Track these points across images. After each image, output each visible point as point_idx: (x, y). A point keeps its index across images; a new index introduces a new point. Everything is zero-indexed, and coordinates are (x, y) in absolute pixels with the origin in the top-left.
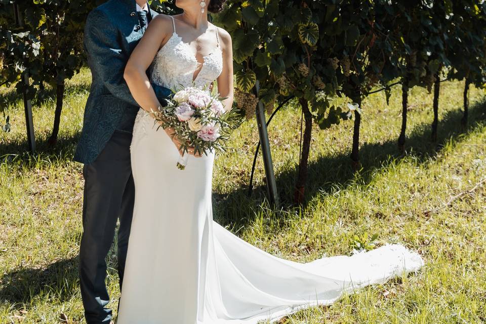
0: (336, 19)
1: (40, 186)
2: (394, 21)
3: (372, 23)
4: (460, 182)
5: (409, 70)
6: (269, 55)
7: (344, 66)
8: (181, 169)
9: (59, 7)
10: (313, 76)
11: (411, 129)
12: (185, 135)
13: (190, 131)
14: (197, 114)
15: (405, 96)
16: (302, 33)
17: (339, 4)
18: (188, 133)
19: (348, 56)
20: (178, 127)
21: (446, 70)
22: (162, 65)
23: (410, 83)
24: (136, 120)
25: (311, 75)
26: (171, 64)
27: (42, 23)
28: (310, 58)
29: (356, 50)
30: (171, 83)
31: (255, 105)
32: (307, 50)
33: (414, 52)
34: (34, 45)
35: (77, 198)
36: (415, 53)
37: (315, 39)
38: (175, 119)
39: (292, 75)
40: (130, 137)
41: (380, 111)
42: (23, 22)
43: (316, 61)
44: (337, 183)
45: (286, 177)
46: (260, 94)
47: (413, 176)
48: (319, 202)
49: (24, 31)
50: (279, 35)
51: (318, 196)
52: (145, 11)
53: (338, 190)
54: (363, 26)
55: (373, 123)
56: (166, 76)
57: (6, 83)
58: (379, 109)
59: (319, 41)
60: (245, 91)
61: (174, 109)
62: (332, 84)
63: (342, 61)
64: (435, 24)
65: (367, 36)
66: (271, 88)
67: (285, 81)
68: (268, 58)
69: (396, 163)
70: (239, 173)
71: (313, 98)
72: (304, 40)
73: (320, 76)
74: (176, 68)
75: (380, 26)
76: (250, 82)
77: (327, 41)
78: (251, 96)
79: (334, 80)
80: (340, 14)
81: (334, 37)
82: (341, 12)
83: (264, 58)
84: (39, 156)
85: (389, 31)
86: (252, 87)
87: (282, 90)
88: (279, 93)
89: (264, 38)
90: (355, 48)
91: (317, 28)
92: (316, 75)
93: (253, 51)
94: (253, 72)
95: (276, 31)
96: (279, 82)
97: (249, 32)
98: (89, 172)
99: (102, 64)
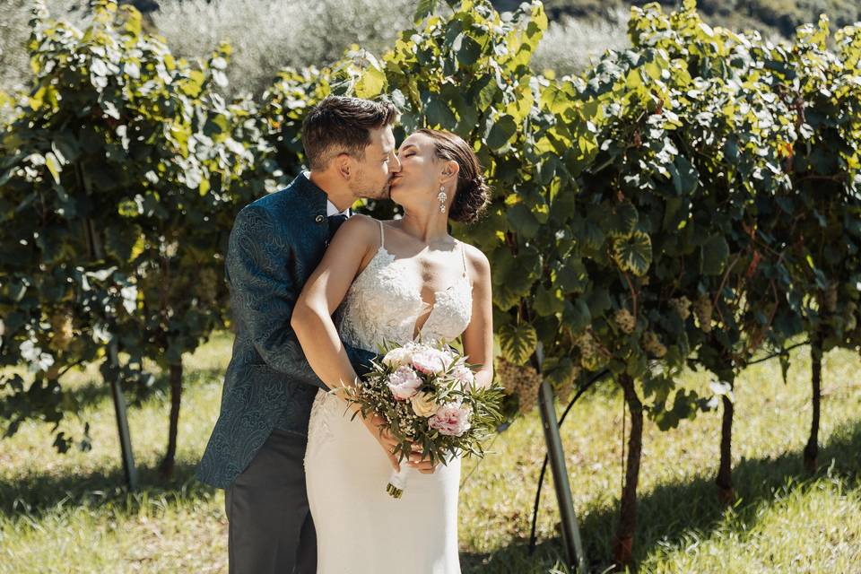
0: (682, 224)
1: (150, 547)
2: (793, 228)
3: (751, 231)
5: (823, 319)
6: (559, 294)
7: (700, 313)
8: (396, 497)
9: (168, 222)
10: (644, 331)
11: (827, 431)
12: (404, 425)
13: (415, 417)
14: (428, 384)
15: (816, 368)
16: (621, 252)
17: (688, 195)
18: (411, 421)
19: (708, 294)
20: (392, 410)
22: (357, 307)
23: (825, 343)
24: (313, 412)
25: (639, 330)
26: (374, 304)
27: (136, 251)
28: (638, 298)
29: (723, 283)
30: (373, 342)
31: (536, 388)
32: (629, 283)
33: (832, 284)
34: (126, 292)
35: (217, 566)
36: (834, 287)
37: (645, 262)
39: (604, 331)
40: (303, 442)
41: (768, 400)
42: (103, 251)
43: (648, 305)
44: (692, 529)
45: (597, 522)
46: (544, 367)
47: (835, 515)
48: (660, 564)
49: (105, 267)
50: (577, 255)
51: (658, 553)
52: (343, 216)
53: (694, 541)
54: (735, 237)
55: (756, 422)
56: (365, 328)
57: (79, 362)
58: (767, 396)
59: (652, 265)
60: (517, 361)
61: (384, 378)
62: (680, 347)
63: (696, 304)
65: (742, 255)
66: (566, 356)
67: (591, 342)
68: (557, 299)
69: (803, 490)
70: (510, 516)
71: (644, 373)
72: (624, 264)
73: (656, 332)
74: (383, 311)
75: (768, 236)
76: (526, 344)
77: (668, 267)
78: (528, 371)
79: (683, 339)
80: (691, 215)
81: (680, 258)
82: (692, 210)
83: (549, 301)
84: (145, 495)
85: (784, 245)
86: (530, 355)
87: (586, 359)
88: (580, 365)
89: (549, 262)
90: (720, 278)
91: (649, 241)
92: (648, 330)
93: (530, 286)
94: (530, 326)
95: (571, 248)
96: (579, 345)
97: (521, 252)
98: (234, 506)
99: (255, 308)
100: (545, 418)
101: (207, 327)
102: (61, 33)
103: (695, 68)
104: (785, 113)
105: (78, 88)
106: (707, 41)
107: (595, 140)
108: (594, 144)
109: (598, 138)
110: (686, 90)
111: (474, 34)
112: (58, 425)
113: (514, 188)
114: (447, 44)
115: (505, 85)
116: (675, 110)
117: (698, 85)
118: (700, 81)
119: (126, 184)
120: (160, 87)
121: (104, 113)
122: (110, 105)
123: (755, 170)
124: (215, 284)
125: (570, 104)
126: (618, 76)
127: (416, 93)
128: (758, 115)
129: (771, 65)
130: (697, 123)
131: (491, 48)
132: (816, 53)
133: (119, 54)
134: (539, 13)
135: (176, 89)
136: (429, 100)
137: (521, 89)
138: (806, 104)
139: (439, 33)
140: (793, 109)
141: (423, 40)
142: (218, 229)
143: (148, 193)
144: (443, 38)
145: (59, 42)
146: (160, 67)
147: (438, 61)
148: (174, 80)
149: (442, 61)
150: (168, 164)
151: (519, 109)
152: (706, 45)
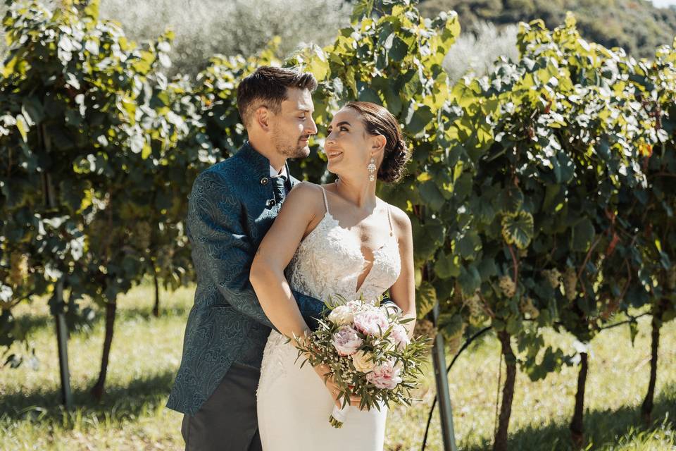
0: (559, 207)
2: (645, 216)
3: (612, 217)
5: (664, 294)
6: (456, 260)
10: (521, 296)
12: (346, 376)
13: (355, 372)
14: (367, 344)
15: (656, 336)
16: (508, 228)
20: (336, 364)
22: (307, 263)
23: (665, 315)
24: (266, 351)
26: (324, 261)
29: (586, 260)
30: (323, 293)
31: (431, 339)
32: (513, 255)
33: (672, 266)
34: (74, 243)
36: (674, 268)
37: (527, 237)
38: (331, 351)
39: (489, 294)
40: (256, 375)
42: (58, 202)
43: (525, 274)
46: (439, 322)
49: (59, 215)
50: (473, 228)
52: (282, 177)
54: (599, 221)
56: (316, 281)
57: (28, 296)
61: (330, 336)
62: (550, 311)
66: (457, 313)
67: (478, 303)
68: (454, 265)
69: (643, 439)
71: (519, 332)
73: (531, 297)
74: (332, 268)
76: (426, 301)
77: (543, 242)
78: (426, 324)
79: (552, 305)
80: (567, 200)
81: (553, 236)
82: (568, 196)
83: (447, 265)
84: (79, 413)
85: (637, 230)
86: (429, 311)
87: (473, 317)
88: (468, 322)
89: (450, 233)
90: (584, 255)
91: (532, 220)
92: (524, 295)
93: (434, 251)
94: (430, 286)
95: (469, 222)
96: (469, 305)
97: (428, 223)
98: (192, 427)
99: (216, 257)
100: (437, 365)
101: (141, 271)
102: (35, 13)
103: (575, 77)
104: (645, 120)
105: (47, 60)
106: (584, 54)
107: (491, 132)
108: (490, 135)
109: (494, 130)
110: (567, 95)
111: (402, 35)
112: (9, 348)
113: (426, 168)
114: (381, 42)
115: (426, 80)
116: (558, 111)
117: (577, 91)
118: (579, 88)
119: (81, 145)
120: (116, 63)
121: (66, 83)
122: (72, 76)
123: (620, 167)
124: (148, 235)
125: (474, 100)
126: (517, 78)
127: (352, 82)
128: (627, 119)
129: (634, 78)
130: (576, 123)
131: (416, 48)
132: (672, 70)
133: (82, 34)
134: (453, 21)
135: (128, 66)
136: (363, 89)
137: (438, 84)
138: (662, 113)
139: (373, 33)
140: (652, 116)
141: (361, 37)
142: (153, 188)
143: (99, 154)
144: (377, 37)
145: (32, 20)
146: (115, 47)
147: (373, 56)
148: (129, 59)
149: (376, 56)
150: (117, 130)
151: (434, 101)
152: (584, 58)
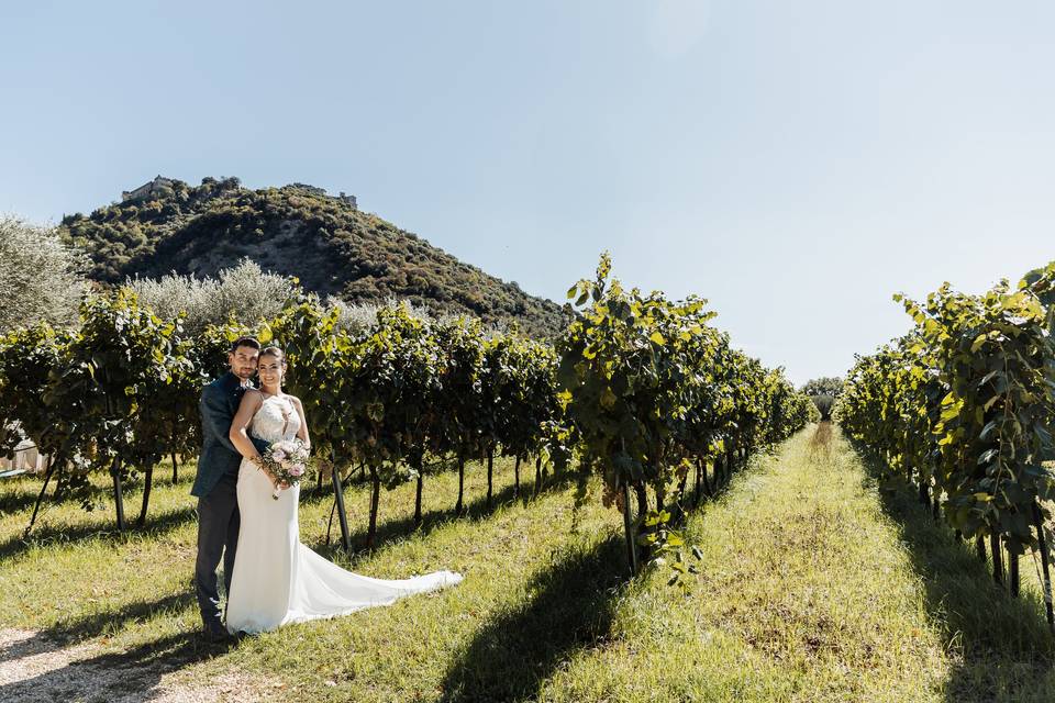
0: (398, 401)
4: (503, 533)
5: (464, 446)
6: (342, 428)
7: (407, 440)
14: (288, 457)
16: (370, 411)
17: (400, 389)
18: (281, 471)
19: (410, 432)
20: (274, 467)
21: (499, 448)
22: (259, 425)
23: (465, 457)
25: (378, 446)
26: (266, 424)
27: (133, 411)
28: (378, 432)
30: (268, 438)
32: (375, 426)
36: (468, 431)
37: (381, 416)
38: (272, 461)
39: (363, 446)
40: (236, 479)
42: (115, 411)
43: (383, 436)
44: (402, 537)
45: (359, 536)
46: (335, 460)
48: (386, 550)
49: (117, 419)
50: (350, 412)
51: (385, 546)
54: (422, 407)
56: (263, 433)
59: (385, 418)
61: (271, 455)
62: (398, 455)
63: (405, 436)
64: (485, 407)
65: (426, 415)
66: (345, 456)
67: (357, 451)
68: (341, 431)
72: (372, 416)
73: (386, 448)
74: (270, 426)
75: (438, 407)
76: (327, 450)
77: (392, 419)
79: (399, 452)
80: (401, 397)
81: (397, 416)
83: (338, 431)
84: (130, 534)
85: (445, 412)
87: (354, 458)
89: (338, 414)
91: (383, 407)
92: (383, 446)
93: (329, 424)
94: (329, 442)
95: (348, 408)
96: (351, 452)
99: (216, 424)
103: (404, 335)
104: (443, 355)
105: (108, 330)
108: (360, 365)
109: (361, 362)
110: (399, 344)
111: (308, 317)
113: (324, 382)
114: (297, 321)
115: (321, 339)
116: (394, 352)
117: (405, 342)
119: (129, 378)
120: (151, 331)
121: (120, 343)
122: (124, 339)
123: (429, 379)
125: (349, 348)
126: (370, 336)
127: (284, 341)
128: (431, 355)
129: (440, 334)
130: (404, 358)
131: (316, 323)
136: (289, 344)
137: (328, 341)
139: (294, 316)
141: (287, 319)
143: (141, 383)
144: (296, 318)
145: (99, 308)
147: (293, 328)
148: (158, 329)
151: (326, 349)
